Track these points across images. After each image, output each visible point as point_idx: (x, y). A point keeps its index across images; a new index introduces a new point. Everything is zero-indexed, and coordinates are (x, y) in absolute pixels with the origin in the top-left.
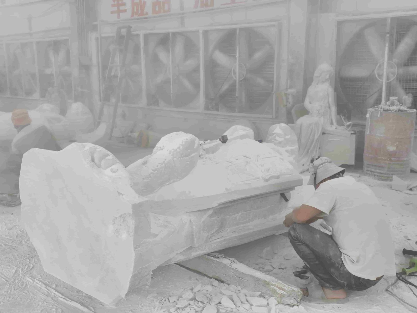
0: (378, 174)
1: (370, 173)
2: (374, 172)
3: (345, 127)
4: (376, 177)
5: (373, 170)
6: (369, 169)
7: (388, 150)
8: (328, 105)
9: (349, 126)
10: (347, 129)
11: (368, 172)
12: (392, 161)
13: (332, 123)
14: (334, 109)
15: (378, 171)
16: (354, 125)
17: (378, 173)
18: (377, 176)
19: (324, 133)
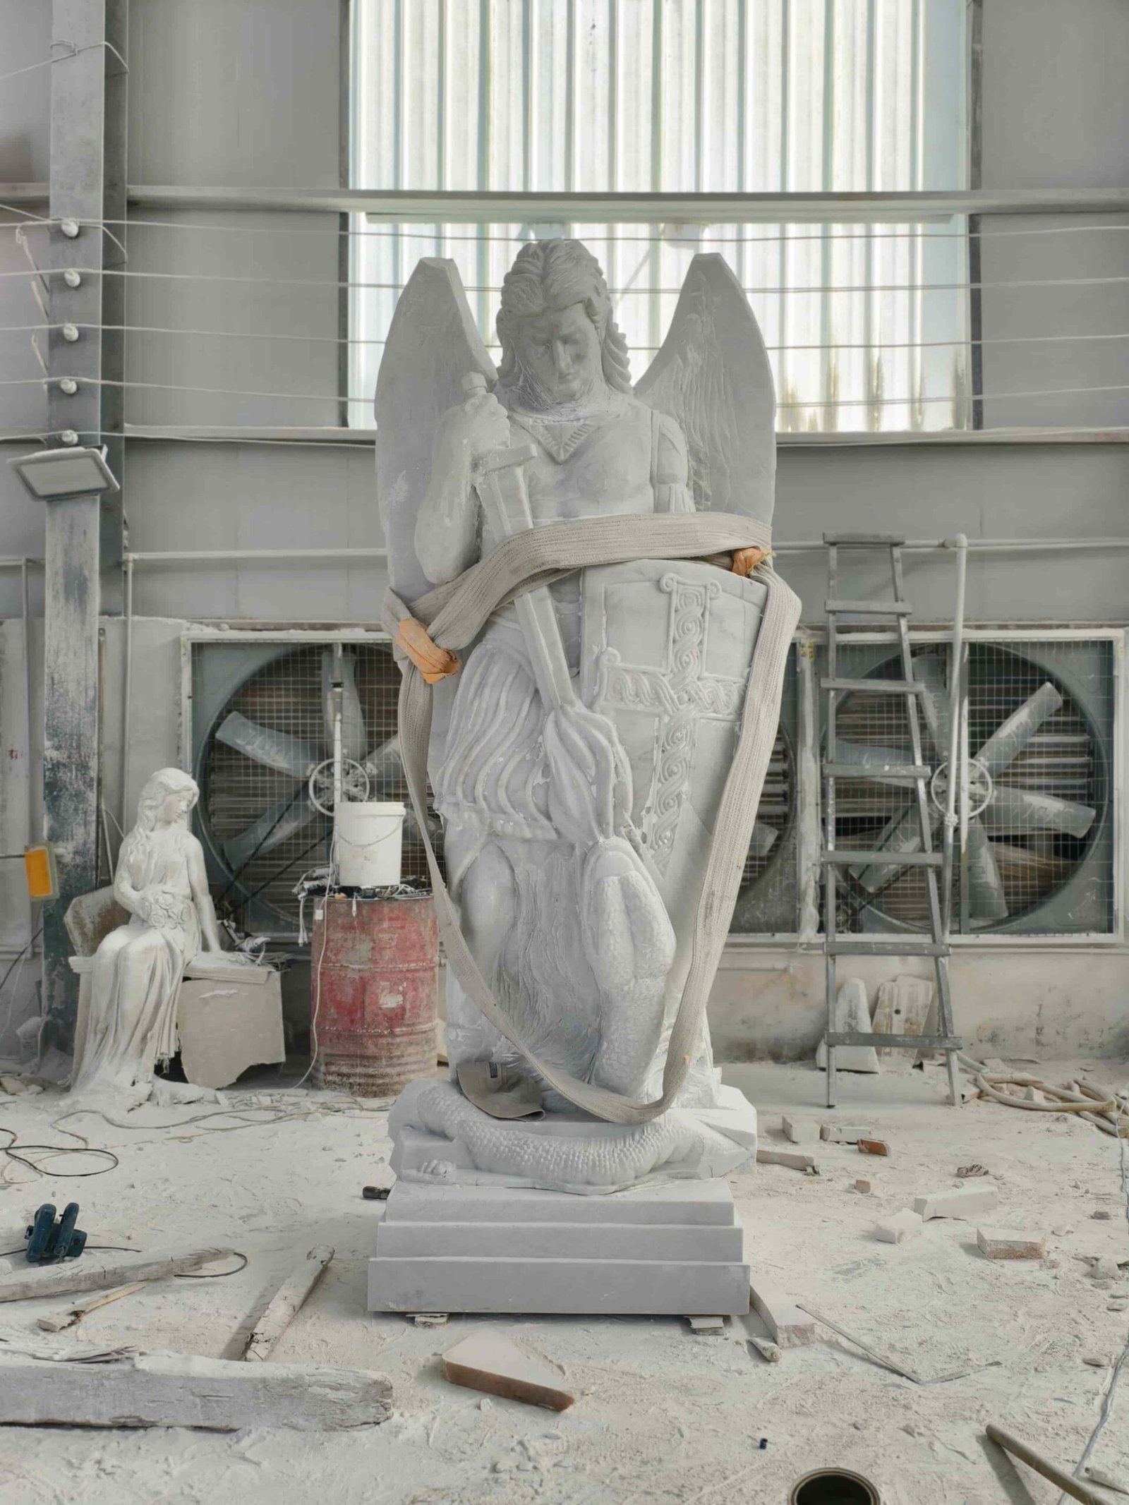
0: (362, 1081)
1: (337, 1079)
2: (349, 1076)
3: (248, 954)
4: (356, 1088)
5: (345, 1070)
6: (333, 1068)
7: (384, 1006)
8: (188, 891)
9: (256, 951)
10: (253, 961)
11: (330, 1078)
12: (399, 1036)
13: (206, 947)
14: (206, 902)
15: (359, 1070)
16: (271, 946)
17: (361, 1075)
18: (359, 1085)
19: (186, 979)
